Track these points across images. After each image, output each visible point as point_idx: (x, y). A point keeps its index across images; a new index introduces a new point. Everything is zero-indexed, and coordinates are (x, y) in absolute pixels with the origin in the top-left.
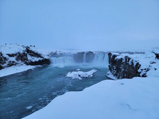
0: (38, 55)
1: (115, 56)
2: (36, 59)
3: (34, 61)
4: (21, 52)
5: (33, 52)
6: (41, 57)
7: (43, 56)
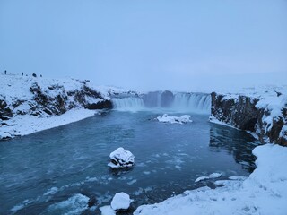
0: (96, 95)
1: (221, 97)
2: (94, 101)
3: (91, 103)
4: (79, 90)
5: (90, 90)
6: (101, 98)
7: (103, 96)
